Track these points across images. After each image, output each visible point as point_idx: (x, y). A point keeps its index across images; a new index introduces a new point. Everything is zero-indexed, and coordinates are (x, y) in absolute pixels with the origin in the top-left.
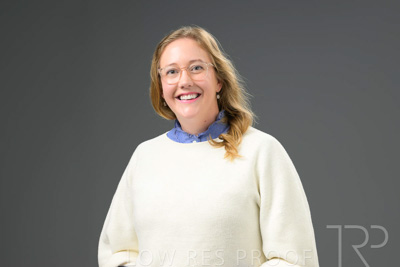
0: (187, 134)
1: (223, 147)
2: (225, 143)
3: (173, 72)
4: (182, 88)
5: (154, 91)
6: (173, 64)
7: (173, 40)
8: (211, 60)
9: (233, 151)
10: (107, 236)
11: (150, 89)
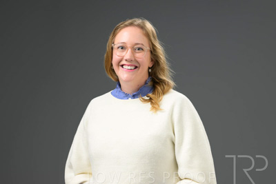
1: (149, 103)
2: (151, 100)
5: (108, 56)
6: (123, 43)
7: (126, 26)
8: (150, 45)
9: (156, 106)
10: (71, 163)
11: (105, 55)
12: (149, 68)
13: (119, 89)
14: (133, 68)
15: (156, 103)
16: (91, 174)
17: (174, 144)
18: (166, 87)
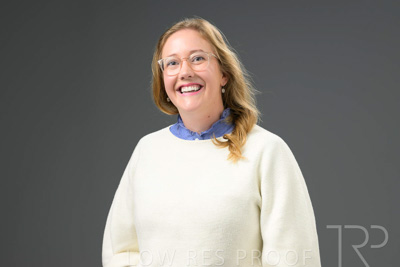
0: (188, 130)
1: (227, 148)
2: (229, 143)
4: (183, 78)
6: (174, 55)
9: (237, 152)
12: (222, 87)
17: (260, 211)
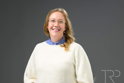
2: (65, 46)
3: (53, 21)
4: (55, 27)
5: (46, 25)
9: (67, 49)
10: (27, 74)
12: (64, 31)
13: (50, 40)
14: (58, 30)
15: (67, 47)
16: (36, 79)
17: (75, 67)
18: (71, 40)
